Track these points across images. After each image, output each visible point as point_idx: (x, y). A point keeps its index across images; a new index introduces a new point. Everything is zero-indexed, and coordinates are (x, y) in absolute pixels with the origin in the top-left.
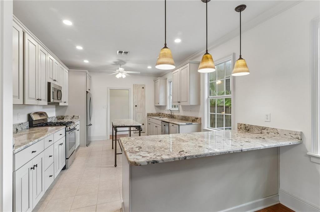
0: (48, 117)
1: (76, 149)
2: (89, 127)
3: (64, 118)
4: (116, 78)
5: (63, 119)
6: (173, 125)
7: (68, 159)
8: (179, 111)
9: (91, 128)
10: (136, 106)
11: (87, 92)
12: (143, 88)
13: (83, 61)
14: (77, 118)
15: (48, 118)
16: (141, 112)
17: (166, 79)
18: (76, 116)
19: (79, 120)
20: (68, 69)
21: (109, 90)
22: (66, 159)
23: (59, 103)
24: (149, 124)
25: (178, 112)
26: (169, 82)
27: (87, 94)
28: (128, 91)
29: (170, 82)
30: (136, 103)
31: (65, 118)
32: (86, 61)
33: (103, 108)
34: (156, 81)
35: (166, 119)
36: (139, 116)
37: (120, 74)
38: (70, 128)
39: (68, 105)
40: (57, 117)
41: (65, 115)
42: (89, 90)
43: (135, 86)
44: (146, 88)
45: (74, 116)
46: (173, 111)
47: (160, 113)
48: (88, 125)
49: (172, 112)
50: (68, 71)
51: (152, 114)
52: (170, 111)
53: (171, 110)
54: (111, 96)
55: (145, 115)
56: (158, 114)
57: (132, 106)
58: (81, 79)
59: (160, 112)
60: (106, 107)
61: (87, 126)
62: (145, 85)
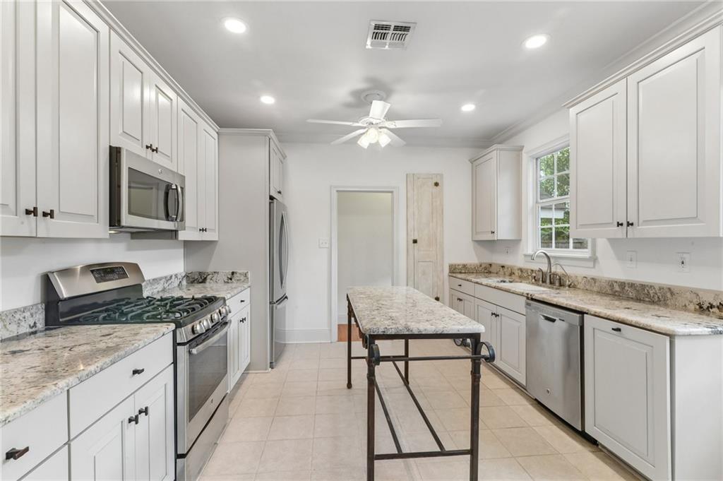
0: (144, 281)
1: (228, 392)
2: (279, 306)
3: (205, 279)
4: (361, 147)
5: (204, 281)
6: (619, 330)
7: (183, 456)
8: (594, 259)
9: (285, 308)
10: (415, 241)
11: (272, 198)
12: (436, 184)
13: (259, 97)
14: (242, 278)
15: (143, 284)
16: (430, 261)
17: (521, 149)
18: (240, 274)
19: (246, 286)
20: (217, 128)
21: (335, 195)
22: (179, 456)
23: (176, 231)
24: (460, 300)
25: (591, 264)
26: (532, 157)
27: (270, 203)
28: (390, 194)
29: (537, 159)
30: (416, 233)
31: (208, 280)
32: (268, 100)
33: (320, 248)
34: (478, 162)
35: (544, 292)
36: (424, 273)
37: (373, 132)
38: (193, 331)
39: (217, 239)
40: (187, 276)
41: (210, 270)
42: (280, 192)
43: (411, 179)
44: (447, 185)
45: (233, 273)
46: (555, 257)
47: (491, 265)
48: (276, 301)
49: (552, 261)
50: (216, 136)
51: (464, 266)
52: (546, 260)
53: (548, 257)
54: (341, 212)
55: (443, 270)
56: (485, 268)
57: (402, 240)
58: (255, 157)
59: (490, 262)
60: (327, 246)
61: (270, 303)
62: (441, 176)
